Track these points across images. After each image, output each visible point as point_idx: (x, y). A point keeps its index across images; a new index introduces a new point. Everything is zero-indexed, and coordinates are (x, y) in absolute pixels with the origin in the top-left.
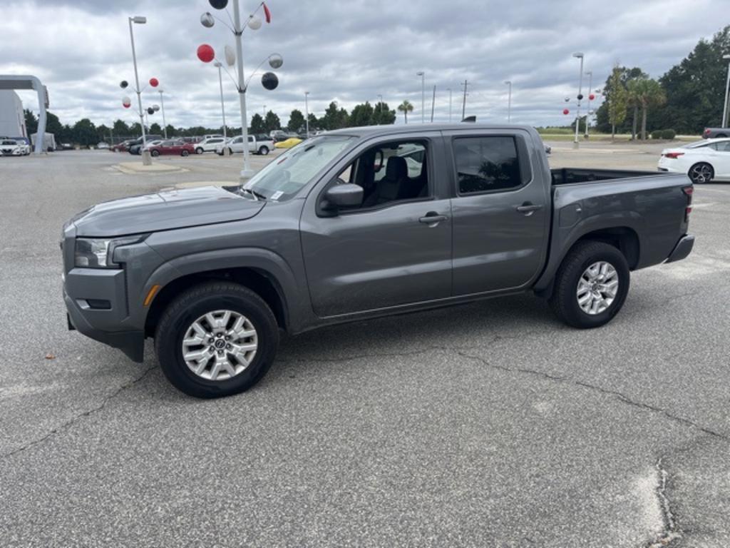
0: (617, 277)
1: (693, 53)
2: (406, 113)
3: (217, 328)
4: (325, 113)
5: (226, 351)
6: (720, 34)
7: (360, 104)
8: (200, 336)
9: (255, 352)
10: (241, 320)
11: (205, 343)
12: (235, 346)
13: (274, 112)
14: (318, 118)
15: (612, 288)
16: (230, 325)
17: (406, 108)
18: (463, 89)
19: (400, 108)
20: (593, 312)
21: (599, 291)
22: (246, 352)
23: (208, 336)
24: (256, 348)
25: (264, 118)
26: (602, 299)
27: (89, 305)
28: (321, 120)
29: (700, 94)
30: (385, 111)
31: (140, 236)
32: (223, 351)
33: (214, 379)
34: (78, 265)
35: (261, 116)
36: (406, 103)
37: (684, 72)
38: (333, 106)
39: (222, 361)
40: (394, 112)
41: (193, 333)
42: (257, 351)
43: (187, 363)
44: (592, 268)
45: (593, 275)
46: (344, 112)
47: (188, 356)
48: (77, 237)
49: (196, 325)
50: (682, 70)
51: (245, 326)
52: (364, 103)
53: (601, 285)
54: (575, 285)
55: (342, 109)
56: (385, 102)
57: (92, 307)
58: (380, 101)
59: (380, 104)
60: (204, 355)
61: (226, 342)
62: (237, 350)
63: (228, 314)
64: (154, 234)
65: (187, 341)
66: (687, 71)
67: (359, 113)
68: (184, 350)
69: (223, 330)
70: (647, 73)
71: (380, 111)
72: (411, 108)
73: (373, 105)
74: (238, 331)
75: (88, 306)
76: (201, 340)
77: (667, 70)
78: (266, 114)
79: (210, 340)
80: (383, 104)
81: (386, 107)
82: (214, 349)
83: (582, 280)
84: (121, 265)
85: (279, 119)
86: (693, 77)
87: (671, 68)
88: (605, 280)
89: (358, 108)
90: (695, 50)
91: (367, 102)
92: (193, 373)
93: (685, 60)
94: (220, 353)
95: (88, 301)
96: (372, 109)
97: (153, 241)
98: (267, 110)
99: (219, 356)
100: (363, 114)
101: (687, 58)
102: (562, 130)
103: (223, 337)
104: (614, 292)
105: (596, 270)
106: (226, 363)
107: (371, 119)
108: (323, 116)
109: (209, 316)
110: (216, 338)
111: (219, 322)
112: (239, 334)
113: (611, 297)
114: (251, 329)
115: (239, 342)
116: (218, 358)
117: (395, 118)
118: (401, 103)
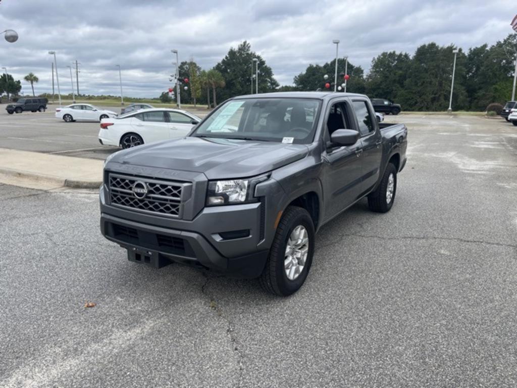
0: (394, 181)
1: (228, 56)
2: (32, 83)
6: (241, 45)
9: (307, 254)
10: (303, 231)
17: (31, 79)
18: (75, 67)
19: (27, 78)
22: (304, 255)
24: (307, 251)
27: (222, 237)
29: (234, 81)
30: (11, 81)
31: (267, 174)
33: (293, 279)
36: (31, 75)
37: (223, 67)
40: (19, 82)
43: (285, 269)
47: (286, 263)
48: (209, 180)
50: (222, 66)
51: (304, 235)
57: (224, 238)
58: (5, 73)
59: (4, 75)
63: (300, 228)
66: (225, 67)
68: (285, 259)
70: (200, 66)
71: (5, 81)
72: (36, 79)
75: (221, 239)
77: (215, 65)
80: (8, 75)
81: (10, 78)
84: (259, 199)
86: (229, 70)
87: (217, 64)
88: (391, 183)
90: (228, 54)
92: (287, 277)
93: (224, 60)
95: (221, 234)
101: (225, 59)
105: (390, 178)
112: (302, 242)
114: (306, 237)
117: (20, 87)
118: (26, 75)
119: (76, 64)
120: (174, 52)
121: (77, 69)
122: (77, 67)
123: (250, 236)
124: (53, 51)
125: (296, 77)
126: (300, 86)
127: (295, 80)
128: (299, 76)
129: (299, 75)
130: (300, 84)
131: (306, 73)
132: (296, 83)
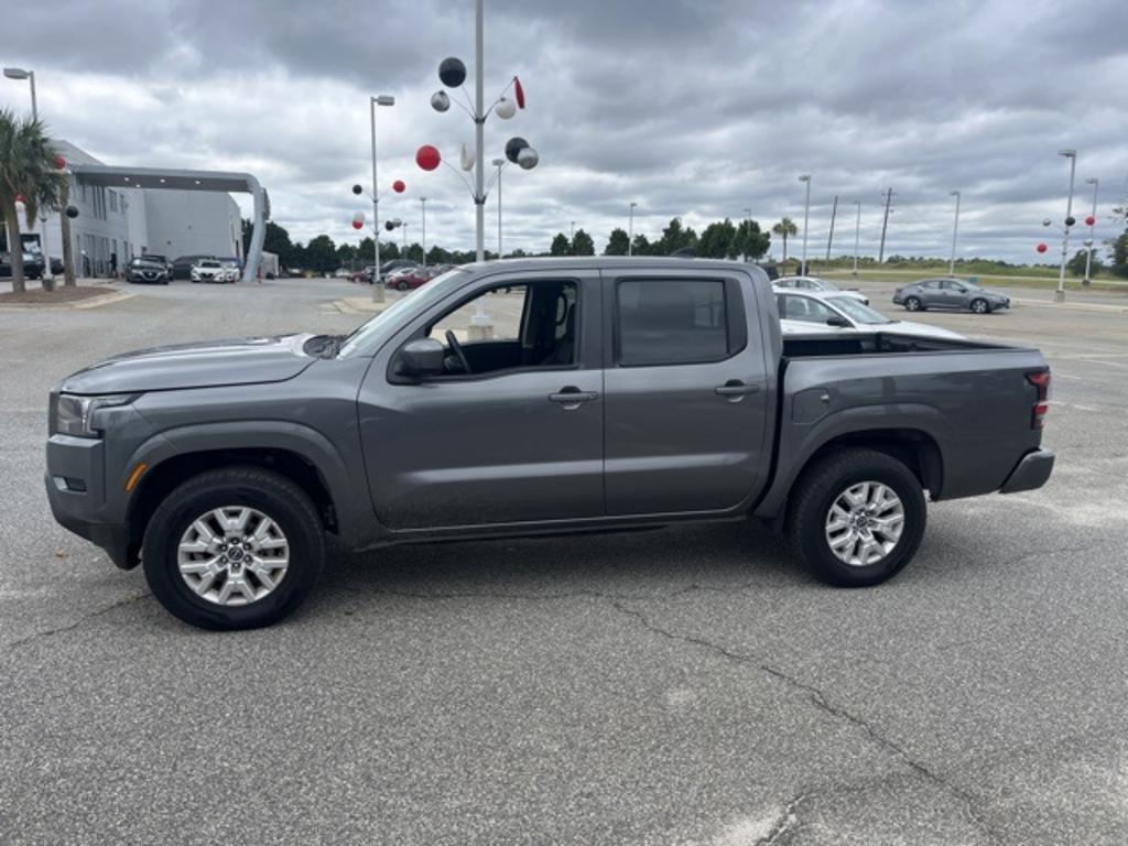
0: (901, 508)
2: (785, 237)
3: (230, 531)
4: (663, 234)
5: (244, 565)
7: (716, 222)
8: (207, 540)
9: (284, 571)
10: (266, 522)
11: (211, 550)
12: (256, 559)
13: (585, 231)
14: (651, 241)
15: (893, 526)
16: (249, 529)
17: (786, 229)
18: (885, 203)
19: (777, 229)
20: (856, 562)
21: (869, 529)
22: (272, 570)
23: (217, 541)
24: (286, 565)
25: (570, 241)
26: (875, 543)
27: (67, 483)
28: (656, 245)
30: (754, 233)
31: (129, 396)
32: (239, 565)
33: (222, 603)
34: (60, 430)
35: (567, 236)
36: (786, 221)
38: (675, 225)
39: (236, 579)
40: (768, 235)
41: (195, 536)
42: (289, 569)
43: (185, 576)
44: (854, 491)
45: (855, 503)
46: (691, 234)
47: (186, 567)
48: (62, 393)
49: (200, 525)
51: (272, 532)
52: (723, 221)
53: (874, 519)
54: (822, 515)
55: (689, 229)
56: (754, 219)
58: (748, 219)
59: (746, 223)
60: (210, 568)
61: (245, 553)
62: (260, 565)
63: (246, 512)
64: (147, 394)
65: (185, 545)
67: (713, 236)
68: (181, 558)
69: (239, 535)
71: (746, 232)
72: (793, 230)
73: (736, 224)
74: (262, 538)
75: (66, 487)
78: (575, 233)
79: (220, 547)
80: (752, 223)
81: (755, 227)
82: (227, 561)
83: (835, 508)
84: (100, 434)
85: (592, 243)
88: (879, 512)
89: (712, 228)
91: (727, 220)
92: (191, 592)
94: (236, 568)
95: (67, 480)
96: (733, 230)
98: (577, 229)
99: (232, 571)
100: (719, 238)
102: (1051, 271)
103: (240, 545)
104: (898, 533)
105: (861, 497)
106: (242, 582)
107: (732, 246)
108: (659, 240)
109: (219, 513)
110: (231, 546)
111: (233, 524)
112: (261, 542)
113: (891, 541)
114: (280, 537)
115: (263, 553)
116: (231, 575)
117: (768, 244)
118: (779, 221)
119: (889, 194)
120: (1068, 155)
121: (888, 206)
122: (889, 200)
123: (87, 493)
124: (807, 174)
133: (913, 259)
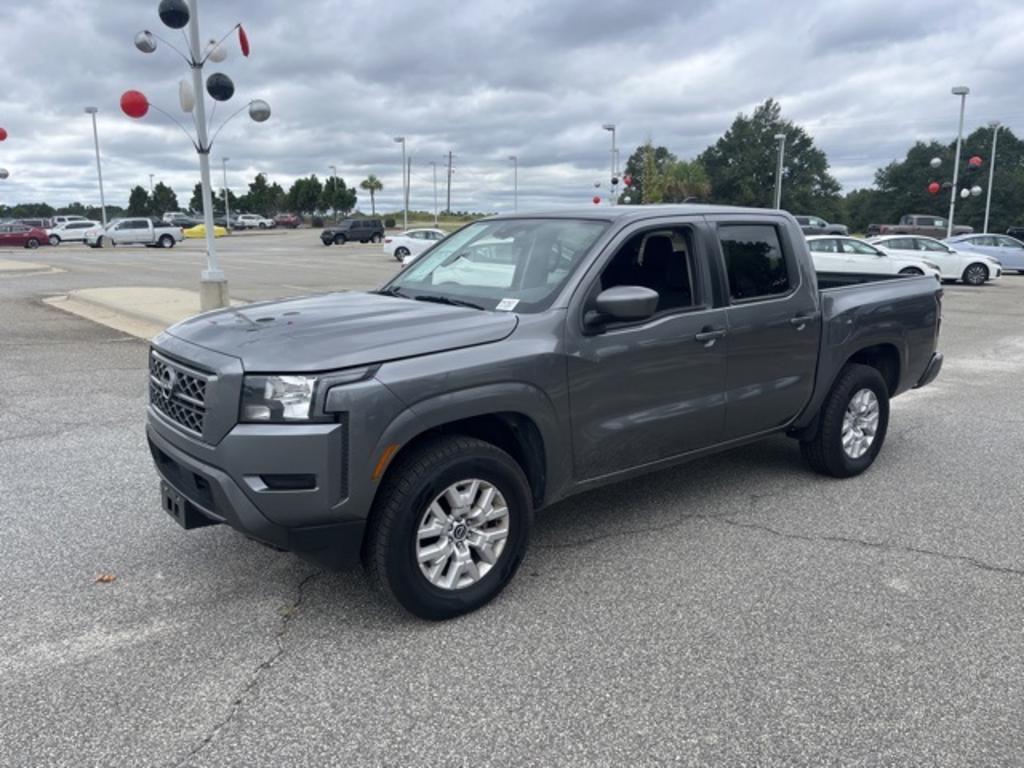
0: (877, 408)
1: (731, 131)
2: (372, 193)
3: (460, 507)
4: (249, 189)
5: (467, 543)
6: (761, 108)
7: (303, 178)
8: (439, 522)
9: (504, 540)
11: (443, 531)
12: (480, 533)
13: (166, 184)
14: (238, 195)
15: (873, 422)
16: (476, 501)
17: (372, 185)
18: (447, 164)
19: (364, 185)
20: (855, 455)
21: (860, 428)
22: (493, 542)
23: (447, 521)
24: (506, 535)
25: (150, 194)
26: (863, 438)
27: (267, 484)
28: (242, 199)
29: (740, 181)
30: (341, 189)
32: (463, 543)
34: (243, 419)
35: (146, 189)
36: (372, 178)
37: (720, 154)
38: (260, 180)
40: (353, 191)
41: (431, 518)
42: (508, 538)
43: (421, 566)
44: (856, 398)
45: (856, 407)
46: (277, 188)
47: (422, 554)
48: (246, 373)
49: (435, 506)
50: (717, 152)
51: (495, 502)
52: (309, 177)
53: (863, 419)
54: (840, 421)
55: (275, 184)
56: (340, 176)
57: (271, 487)
58: (334, 176)
59: (332, 179)
60: (442, 551)
61: (468, 529)
63: (474, 484)
64: (385, 366)
65: (423, 531)
66: (724, 154)
67: (302, 190)
68: (418, 545)
69: (466, 510)
70: (675, 154)
71: (333, 188)
72: (379, 186)
73: (323, 180)
74: (486, 510)
75: (265, 487)
76: (441, 527)
77: (701, 150)
78: (154, 186)
79: (449, 528)
80: (337, 179)
81: (341, 184)
82: (453, 541)
83: (847, 413)
84: (336, 417)
85: (175, 196)
86: (730, 161)
87: (706, 149)
88: (866, 413)
89: (299, 184)
90: (732, 128)
91: (313, 176)
92: (427, 581)
93: (721, 140)
94: (460, 547)
95: (264, 478)
96: (320, 186)
97: (387, 376)
98: (156, 182)
99: (459, 552)
100: (308, 193)
101: (724, 138)
103: (464, 522)
104: (875, 428)
106: (468, 561)
107: (321, 201)
108: (246, 194)
109: (452, 490)
111: (465, 498)
112: (488, 515)
113: (871, 434)
114: (501, 506)
115: (486, 526)
116: (458, 555)
117: (355, 200)
118: (366, 178)
119: (450, 157)
120: (609, 129)
121: (450, 166)
122: (450, 162)
123: (317, 489)
125: (880, 170)
126: (890, 189)
127: (879, 178)
128: (887, 169)
129: (888, 165)
130: (889, 186)
131: (907, 161)
132: (879, 184)
133: (459, 213)
